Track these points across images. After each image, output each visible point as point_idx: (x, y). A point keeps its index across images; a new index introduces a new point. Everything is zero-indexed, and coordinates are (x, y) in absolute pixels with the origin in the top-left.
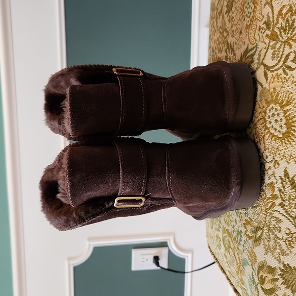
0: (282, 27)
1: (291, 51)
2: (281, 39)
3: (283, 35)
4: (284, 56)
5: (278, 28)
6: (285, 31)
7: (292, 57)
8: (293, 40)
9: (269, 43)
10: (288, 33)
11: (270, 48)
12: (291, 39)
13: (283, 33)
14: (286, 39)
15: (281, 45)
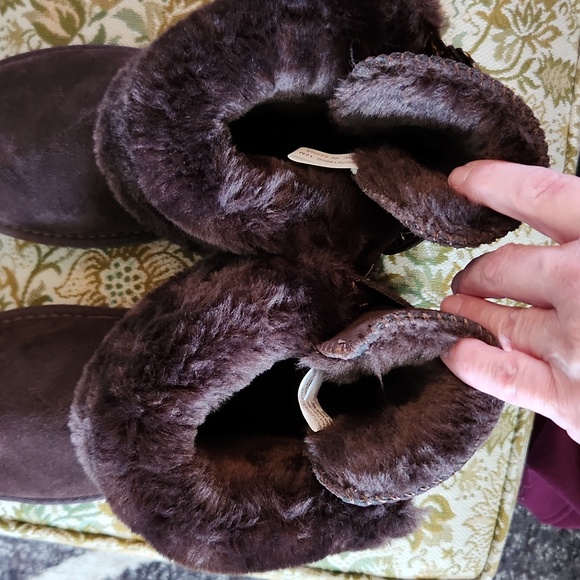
0: (518, 12)
1: (534, 56)
2: (516, 30)
3: (521, 27)
4: (522, 61)
5: (511, 11)
6: (525, 21)
7: (535, 66)
8: (539, 42)
9: (488, 28)
10: (530, 27)
11: (489, 37)
12: (535, 37)
13: (520, 23)
14: (526, 34)
15: (516, 42)
